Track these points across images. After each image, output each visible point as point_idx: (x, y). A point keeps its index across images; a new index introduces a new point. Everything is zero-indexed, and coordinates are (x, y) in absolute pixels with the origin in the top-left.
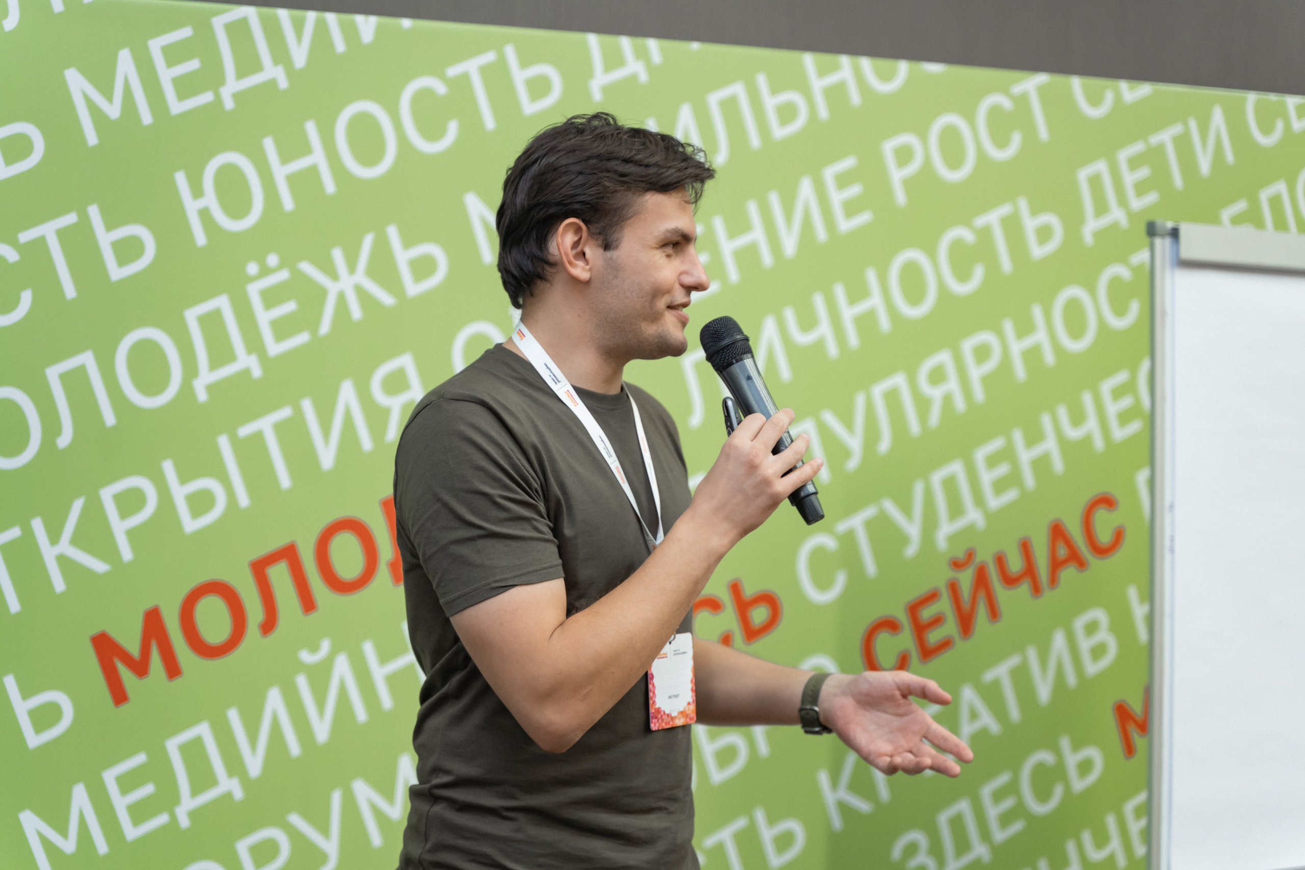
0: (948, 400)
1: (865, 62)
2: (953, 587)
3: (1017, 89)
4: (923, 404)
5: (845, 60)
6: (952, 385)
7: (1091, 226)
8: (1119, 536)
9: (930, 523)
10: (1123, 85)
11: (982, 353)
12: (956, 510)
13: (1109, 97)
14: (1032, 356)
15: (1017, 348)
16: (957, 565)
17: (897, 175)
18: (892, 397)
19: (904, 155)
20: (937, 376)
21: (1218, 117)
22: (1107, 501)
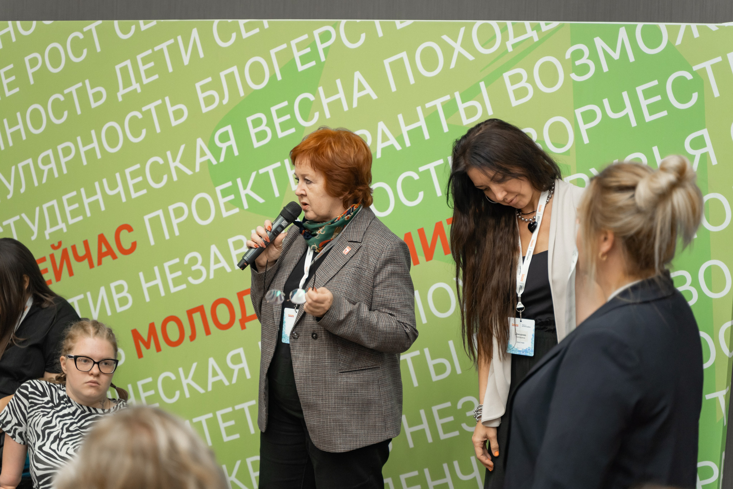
0: (51, 170)
1: (18, 23)
2: (52, 256)
3: (85, 29)
4: (40, 173)
5: (10, 23)
6: (53, 165)
7: (122, 92)
8: (134, 245)
9: (42, 227)
10: (141, 22)
11: (67, 151)
12: (54, 223)
13: (133, 28)
14: (90, 153)
15: (83, 150)
16: (53, 247)
17: (30, 71)
18: (26, 168)
19: (34, 62)
20: (46, 161)
21: (195, 33)
22: (129, 228)
